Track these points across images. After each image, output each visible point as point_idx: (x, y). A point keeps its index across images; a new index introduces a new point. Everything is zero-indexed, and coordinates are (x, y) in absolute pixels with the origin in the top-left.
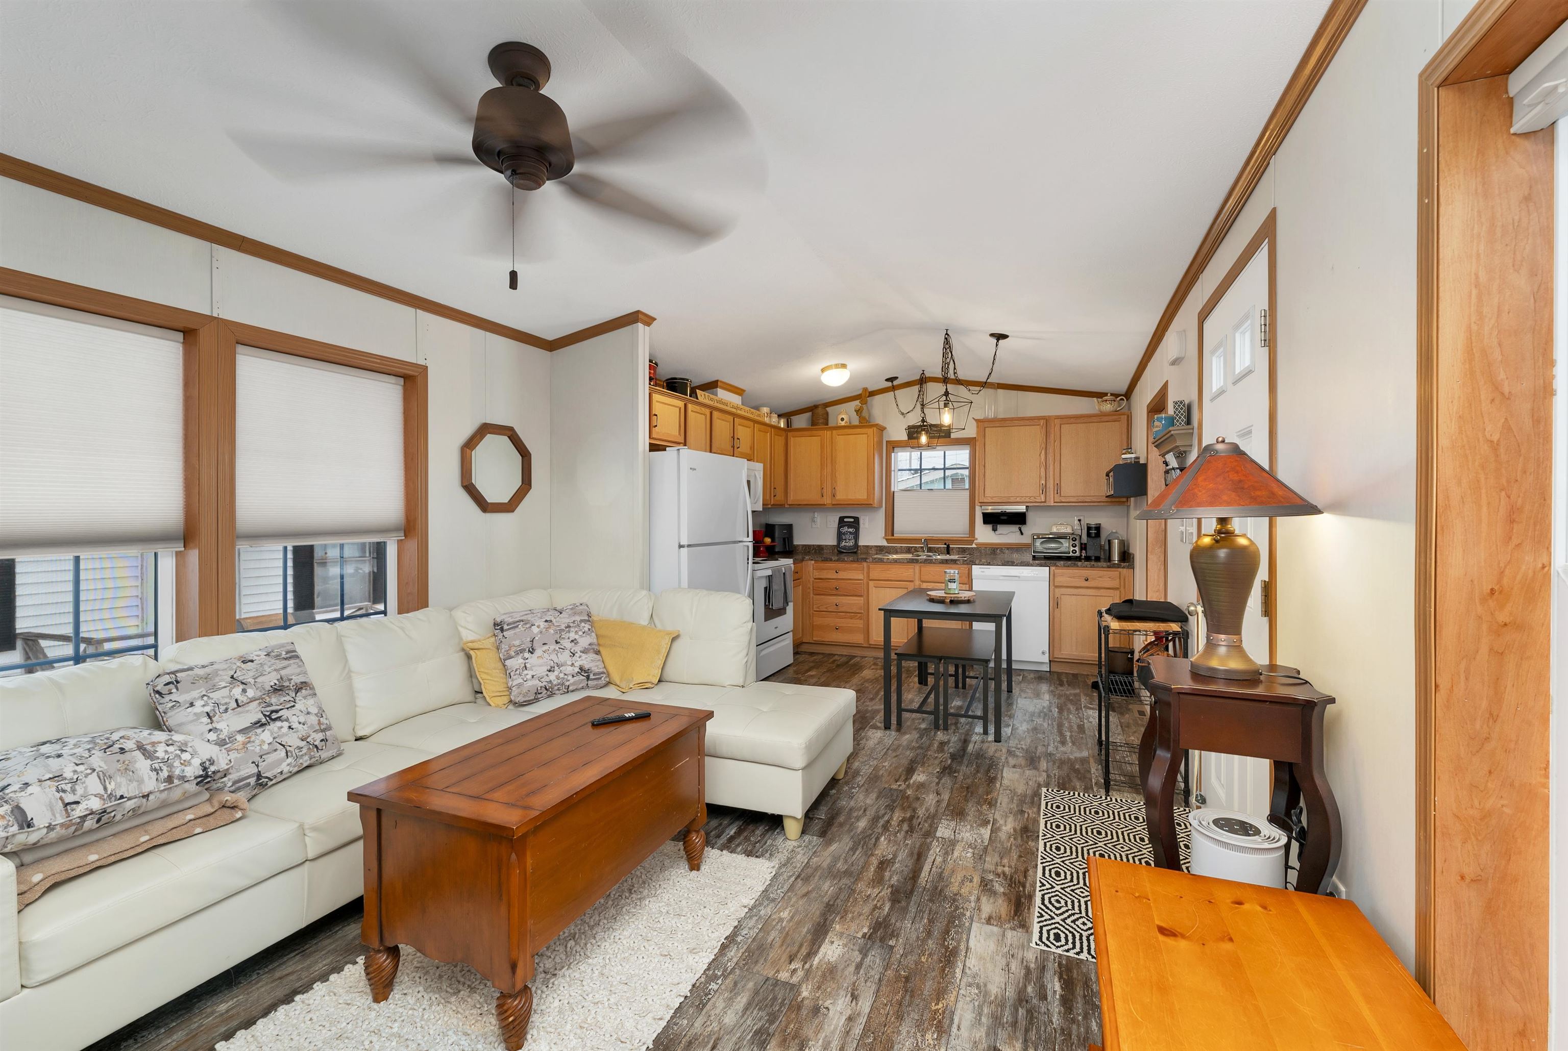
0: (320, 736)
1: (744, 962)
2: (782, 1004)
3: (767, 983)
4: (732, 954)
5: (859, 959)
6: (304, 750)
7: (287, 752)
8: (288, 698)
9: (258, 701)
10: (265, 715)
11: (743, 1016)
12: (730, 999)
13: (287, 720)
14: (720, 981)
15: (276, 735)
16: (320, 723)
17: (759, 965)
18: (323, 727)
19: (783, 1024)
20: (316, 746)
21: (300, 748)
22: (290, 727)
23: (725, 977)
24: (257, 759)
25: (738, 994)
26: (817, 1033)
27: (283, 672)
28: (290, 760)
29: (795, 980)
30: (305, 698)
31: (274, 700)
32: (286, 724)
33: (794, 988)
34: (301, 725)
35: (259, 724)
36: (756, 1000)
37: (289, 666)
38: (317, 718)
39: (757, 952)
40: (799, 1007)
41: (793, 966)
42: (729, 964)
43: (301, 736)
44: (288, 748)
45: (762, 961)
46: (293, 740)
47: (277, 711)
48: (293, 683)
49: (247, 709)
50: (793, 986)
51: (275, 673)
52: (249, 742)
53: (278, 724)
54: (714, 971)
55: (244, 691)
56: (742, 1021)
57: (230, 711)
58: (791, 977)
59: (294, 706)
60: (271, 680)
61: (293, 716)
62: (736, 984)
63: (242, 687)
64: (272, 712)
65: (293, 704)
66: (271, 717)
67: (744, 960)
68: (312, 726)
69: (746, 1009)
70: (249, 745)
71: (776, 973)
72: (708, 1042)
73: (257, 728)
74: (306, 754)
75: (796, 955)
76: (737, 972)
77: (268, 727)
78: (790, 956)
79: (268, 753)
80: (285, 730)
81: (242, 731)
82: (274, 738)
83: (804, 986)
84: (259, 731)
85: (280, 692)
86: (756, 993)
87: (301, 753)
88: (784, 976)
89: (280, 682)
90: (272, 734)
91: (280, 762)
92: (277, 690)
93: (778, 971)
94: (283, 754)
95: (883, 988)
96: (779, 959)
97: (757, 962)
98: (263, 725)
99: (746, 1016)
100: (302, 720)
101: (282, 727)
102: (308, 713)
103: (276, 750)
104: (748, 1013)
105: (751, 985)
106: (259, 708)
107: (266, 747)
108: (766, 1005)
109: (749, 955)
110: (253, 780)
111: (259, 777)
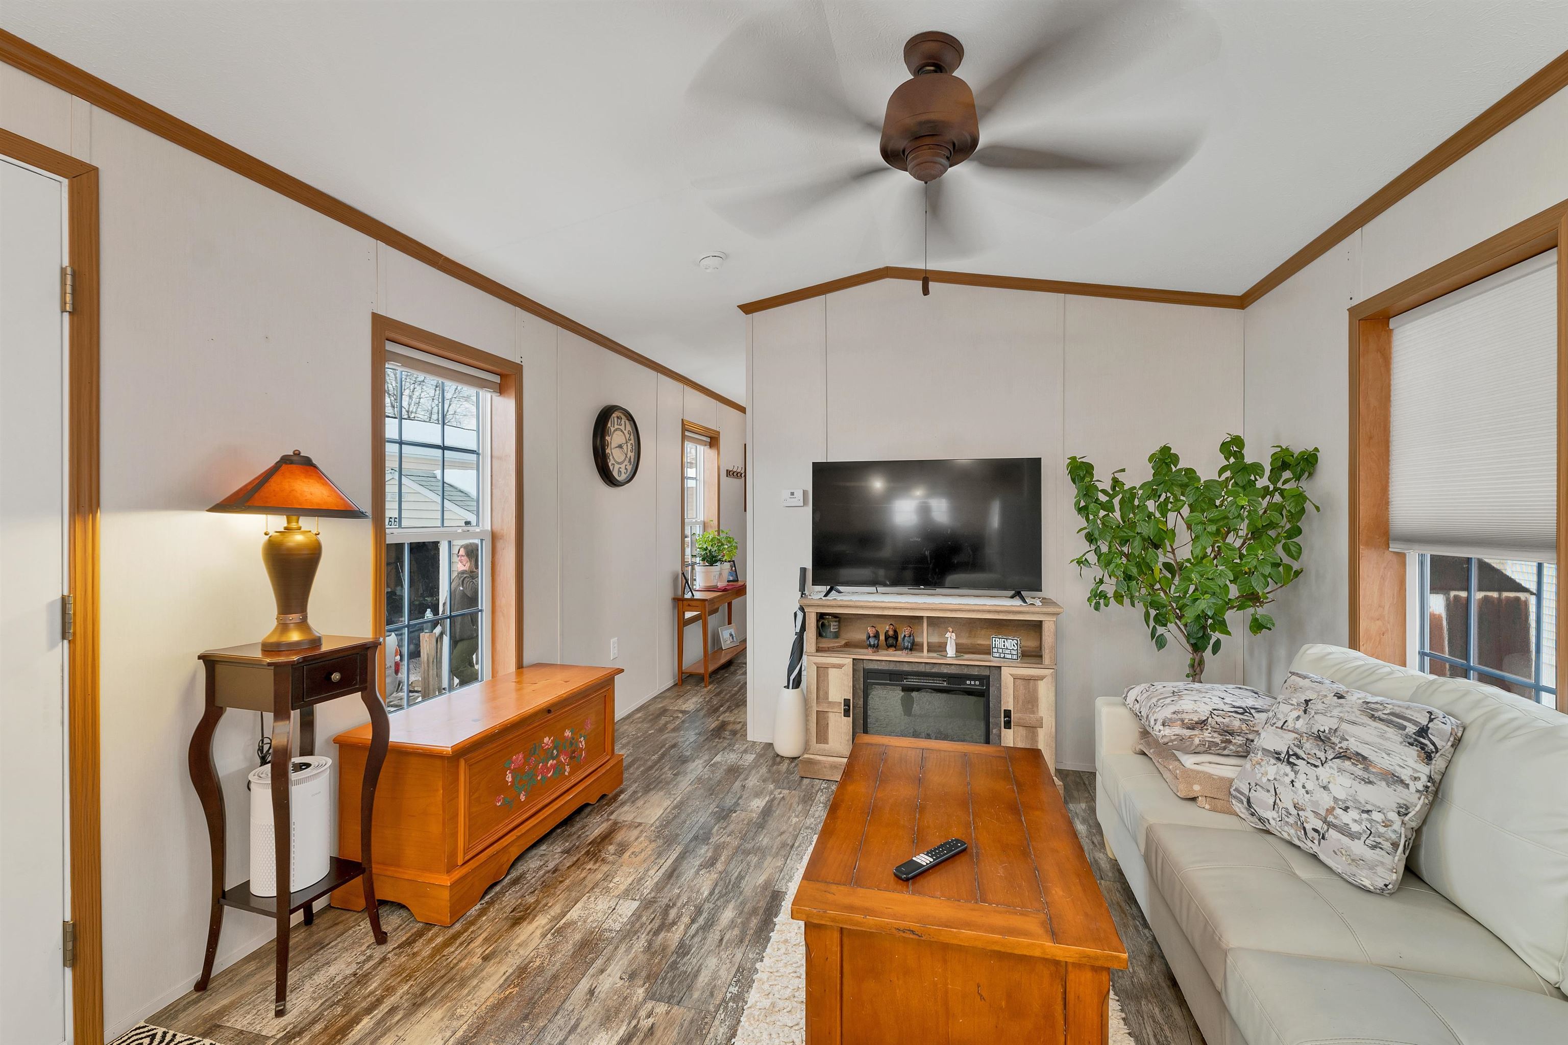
0: (1319, 825)
1: (706, 1020)
2: (664, 979)
3: (679, 999)
4: (721, 1030)
5: (570, 1038)
7: (1275, 802)
8: (1321, 755)
9: (1296, 736)
10: (1288, 752)
11: (700, 965)
12: (714, 979)
13: (1296, 773)
14: (729, 995)
15: (1278, 778)
16: (1330, 811)
17: (688, 1019)
19: (664, 962)
20: (1304, 829)
22: (1292, 782)
23: (724, 1000)
24: (1253, 784)
25: (708, 984)
26: (636, 957)
27: (1344, 726)
29: (649, 1005)
30: (1340, 770)
31: (1308, 746)
32: (1292, 775)
33: (651, 996)
34: (1304, 791)
35: (1277, 756)
36: (689, 980)
37: (1363, 725)
38: (1332, 804)
39: (692, 1036)
40: (648, 977)
41: (651, 1021)
42: (723, 1016)
43: (1296, 801)
44: (1278, 801)
45: (686, 1024)
47: (1298, 757)
48: (1344, 744)
49: (1283, 735)
50: (651, 999)
51: (1336, 720)
52: (1260, 764)
53: (1288, 769)
54: (737, 1006)
55: (1298, 718)
56: (701, 961)
57: (1274, 727)
58: (653, 1008)
59: (1316, 766)
60: (1324, 724)
61: (1307, 775)
62: (712, 994)
63: (1301, 713)
64: (1295, 755)
65: (1318, 763)
66: (1289, 758)
67: (706, 1023)
68: (1316, 803)
69: (699, 971)
70: (1257, 766)
71: (670, 1011)
72: (727, 943)
73: (1273, 757)
75: (646, 1036)
76: (712, 1008)
77: (1279, 764)
78: (652, 1034)
79: (1263, 787)
80: (1287, 780)
82: (1275, 779)
83: (640, 999)
84: (1273, 761)
85: (1320, 743)
86: (690, 987)
87: (1286, 819)
88: (661, 1008)
89: (1330, 733)
90: (1277, 773)
92: (1321, 738)
93: (667, 1013)
95: (558, 1004)
96: (665, 1029)
97: (692, 1022)
98: (1278, 759)
99: (698, 965)
100: (1309, 787)
101: (1287, 775)
102: (1325, 788)
103: (1268, 791)
104: (696, 968)
105: (696, 995)
106: (1290, 743)
107: (1264, 780)
108: (679, 976)
109: (701, 1031)
110: (1245, 801)
111: (1249, 802)
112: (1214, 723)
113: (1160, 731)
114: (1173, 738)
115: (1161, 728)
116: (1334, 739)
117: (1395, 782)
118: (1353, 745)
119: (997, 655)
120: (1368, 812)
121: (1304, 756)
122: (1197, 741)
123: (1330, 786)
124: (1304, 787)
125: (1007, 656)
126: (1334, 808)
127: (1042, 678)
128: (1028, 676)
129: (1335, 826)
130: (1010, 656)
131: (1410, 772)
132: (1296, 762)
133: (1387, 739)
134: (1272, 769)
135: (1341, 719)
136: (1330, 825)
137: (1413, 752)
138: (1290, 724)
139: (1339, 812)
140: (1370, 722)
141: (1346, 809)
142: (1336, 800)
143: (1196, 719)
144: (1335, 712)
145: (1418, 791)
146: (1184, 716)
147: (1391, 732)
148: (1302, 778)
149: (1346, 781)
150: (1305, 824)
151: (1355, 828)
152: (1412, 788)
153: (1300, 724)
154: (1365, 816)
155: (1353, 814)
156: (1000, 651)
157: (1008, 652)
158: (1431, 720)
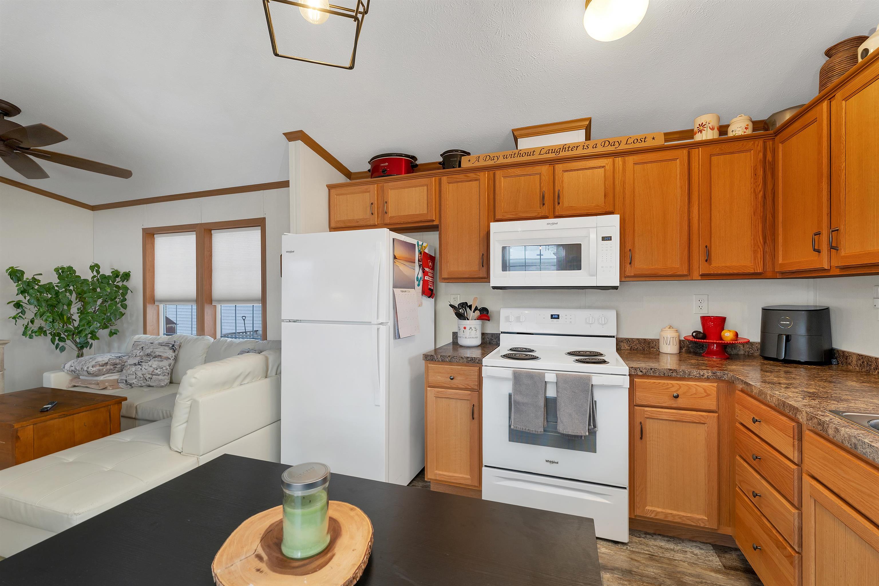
0: (150, 376)
6: (142, 379)
9: (140, 357)
10: (138, 362)
13: (142, 366)
16: (153, 371)
18: (153, 373)
20: (146, 379)
21: (140, 377)
22: (141, 369)
24: (128, 375)
28: (136, 380)
30: (154, 361)
31: (144, 358)
32: (141, 367)
35: (135, 364)
37: (159, 348)
38: (153, 370)
43: (143, 373)
44: (137, 376)
46: (140, 374)
48: (155, 354)
49: (136, 358)
51: (152, 349)
52: (128, 369)
57: (133, 357)
60: (148, 351)
61: (145, 366)
63: (141, 351)
68: (149, 371)
73: (134, 365)
74: (142, 380)
79: (131, 375)
80: (139, 369)
81: (130, 365)
84: (134, 366)
90: (135, 369)
91: (132, 379)
92: (148, 355)
94: (135, 377)
100: (146, 368)
103: (133, 375)
106: (139, 359)
107: (131, 372)
110: (124, 382)
111: (126, 381)
112: (110, 363)
114: (97, 370)
116: (152, 354)
117: (168, 359)
118: (157, 353)
120: (162, 368)
121: (144, 361)
122: (105, 370)
123: (152, 366)
124: (145, 369)
126: (154, 371)
129: (154, 375)
131: (171, 356)
132: (142, 363)
133: (166, 349)
134: (133, 369)
135: (154, 348)
136: (153, 375)
137: (171, 351)
138: (138, 355)
139: (155, 371)
140: (161, 347)
141: (157, 369)
142: (154, 368)
143: (104, 363)
144: (152, 347)
145: (173, 360)
146: (99, 363)
147: (166, 348)
148: (144, 367)
149: (156, 363)
150: (146, 378)
151: (159, 373)
152: (171, 359)
153: (141, 354)
154: (161, 369)
155: (159, 370)
158: (175, 343)
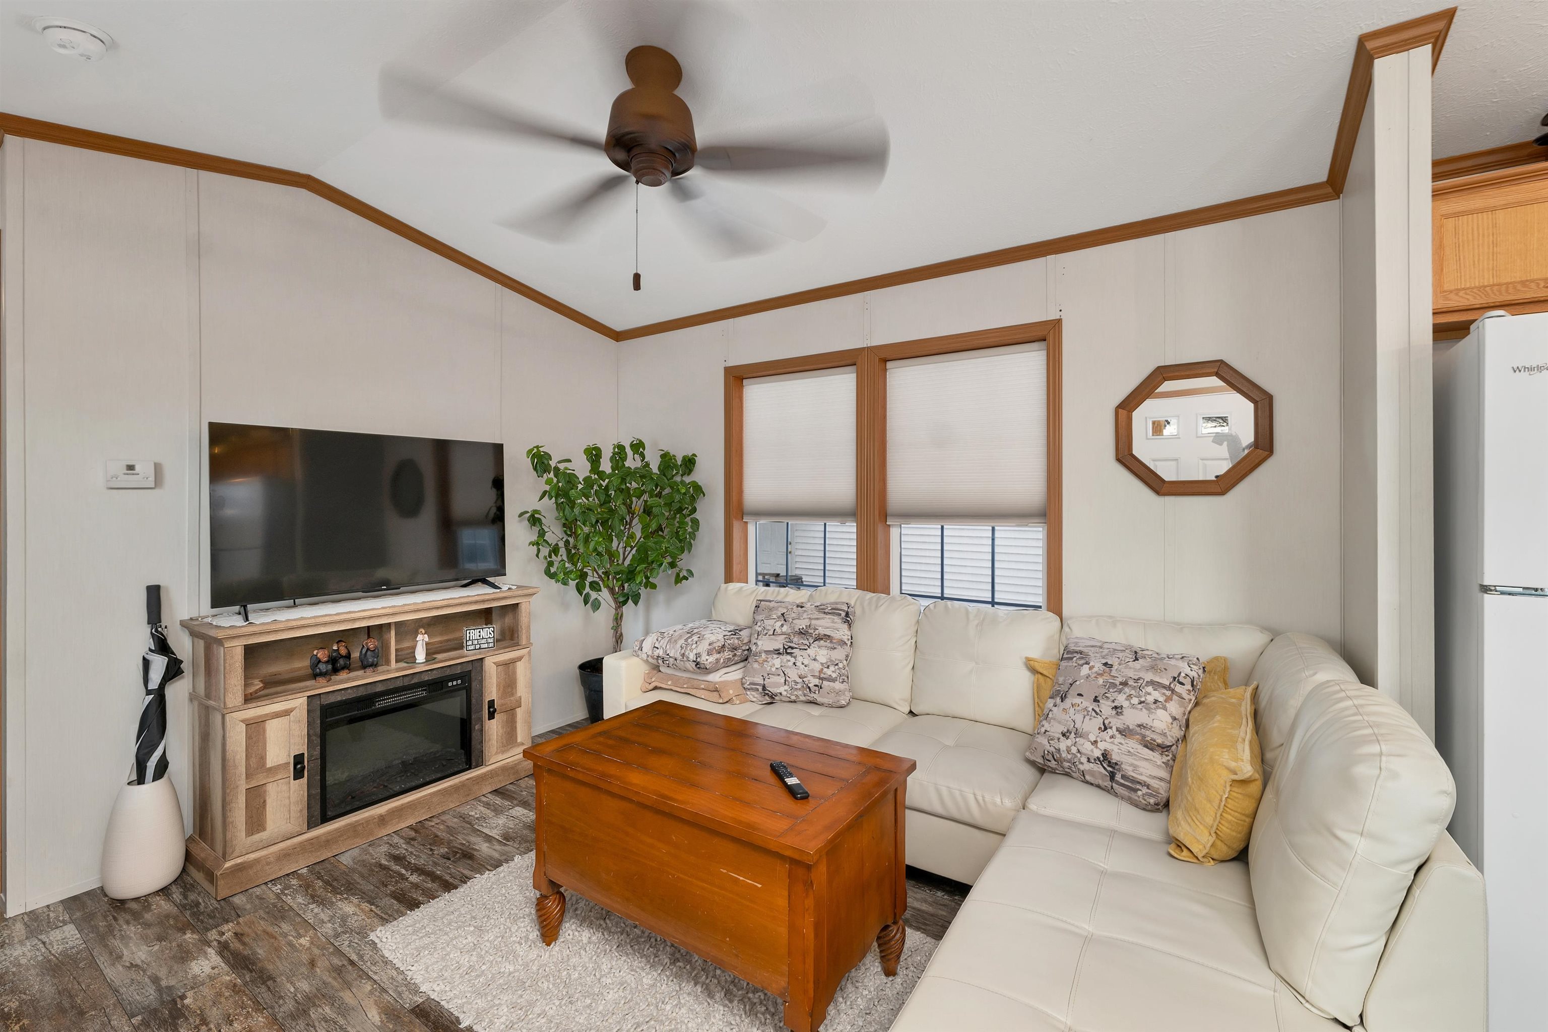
0: (817, 682)
6: (799, 686)
7: (785, 680)
8: (806, 642)
9: (786, 636)
10: (784, 647)
13: (795, 657)
15: (783, 665)
16: (821, 671)
18: (822, 676)
20: (809, 688)
21: (797, 683)
22: (794, 663)
24: (765, 675)
27: (813, 622)
28: (786, 687)
30: (819, 647)
31: (795, 640)
32: (793, 660)
34: (803, 666)
35: (777, 652)
37: (823, 618)
38: (821, 667)
43: (799, 673)
44: (787, 678)
46: (793, 675)
47: (792, 648)
48: (817, 632)
49: (777, 638)
51: (808, 620)
52: (766, 661)
53: (789, 657)
55: (782, 625)
57: (767, 636)
59: (806, 650)
60: (802, 624)
61: (801, 657)
63: (783, 622)
64: (789, 647)
65: (806, 647)
66: (787, 651)
68: (812, 671)
70: (765, 663)
73: (775, 654)
74: (800, 689)
77: (781, 656)
79: (773, 675)
80: (791, 664)
81: (767, 652)
82: (781, 666)
84: (775, 656)
85: (803, 636)
87: (796, 687)
89: (807, 628)
90: (781, 662)
91: (777, 685)
92: (802, 633)
94: (783, 680)
98: (779, 654)
100: (806, 662)
101: (789, 661)
102: (815, 660)
103: (779, 675)
106: (783, 641)
107: (774, 669)
110: (760, 688)
111: (764, 688)
113: (707, 660)
115: (707, 657)
116: (810, 631)
117: (842, 644)
118: (822, 631)
119: (472, 648)
120: (838, 664)
121: (796, 646)
123: (817, 658)
124: (803, 664)
125: (483, 646)
126: (822, 669)
127: (520, 659)
128: (509, 660)
129: (826, 679)
130: (486, 646)
131: (845, 638)
132: (792, 651)
133: (836, 623)
134: (777, 662)
135: (810, 619)
136: (822, 679)
138: (778, 631)
139: (824, 670)
140: (825, 616)
141: (828, 667)
142: (821, 664)
144: (805, 616)
145: (850, 646)
147: (836, 618)
148: (800, 659)
149: (824, 652)
150: (809, 685)
151: (835, 675)
153: (785, 629)
154: (838, 666)
155: (832, 668)
156: (476, 642)
157: (484, 641)
158: (848, 607)
